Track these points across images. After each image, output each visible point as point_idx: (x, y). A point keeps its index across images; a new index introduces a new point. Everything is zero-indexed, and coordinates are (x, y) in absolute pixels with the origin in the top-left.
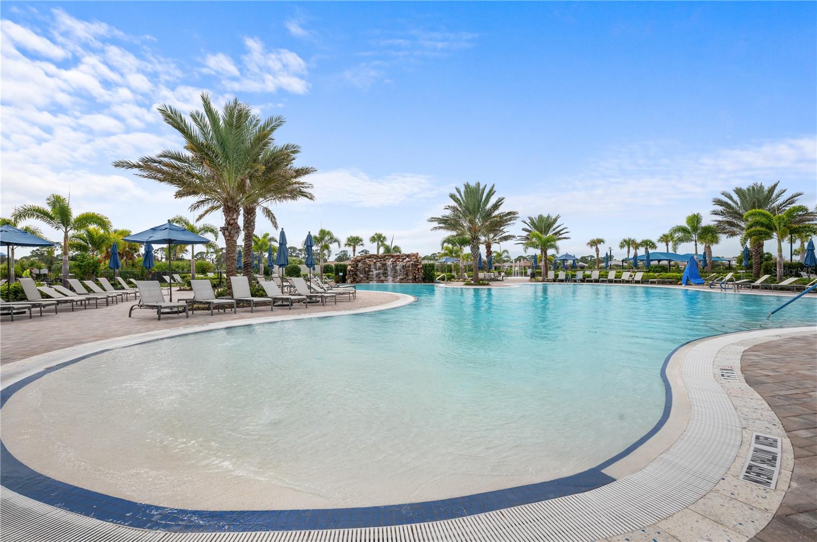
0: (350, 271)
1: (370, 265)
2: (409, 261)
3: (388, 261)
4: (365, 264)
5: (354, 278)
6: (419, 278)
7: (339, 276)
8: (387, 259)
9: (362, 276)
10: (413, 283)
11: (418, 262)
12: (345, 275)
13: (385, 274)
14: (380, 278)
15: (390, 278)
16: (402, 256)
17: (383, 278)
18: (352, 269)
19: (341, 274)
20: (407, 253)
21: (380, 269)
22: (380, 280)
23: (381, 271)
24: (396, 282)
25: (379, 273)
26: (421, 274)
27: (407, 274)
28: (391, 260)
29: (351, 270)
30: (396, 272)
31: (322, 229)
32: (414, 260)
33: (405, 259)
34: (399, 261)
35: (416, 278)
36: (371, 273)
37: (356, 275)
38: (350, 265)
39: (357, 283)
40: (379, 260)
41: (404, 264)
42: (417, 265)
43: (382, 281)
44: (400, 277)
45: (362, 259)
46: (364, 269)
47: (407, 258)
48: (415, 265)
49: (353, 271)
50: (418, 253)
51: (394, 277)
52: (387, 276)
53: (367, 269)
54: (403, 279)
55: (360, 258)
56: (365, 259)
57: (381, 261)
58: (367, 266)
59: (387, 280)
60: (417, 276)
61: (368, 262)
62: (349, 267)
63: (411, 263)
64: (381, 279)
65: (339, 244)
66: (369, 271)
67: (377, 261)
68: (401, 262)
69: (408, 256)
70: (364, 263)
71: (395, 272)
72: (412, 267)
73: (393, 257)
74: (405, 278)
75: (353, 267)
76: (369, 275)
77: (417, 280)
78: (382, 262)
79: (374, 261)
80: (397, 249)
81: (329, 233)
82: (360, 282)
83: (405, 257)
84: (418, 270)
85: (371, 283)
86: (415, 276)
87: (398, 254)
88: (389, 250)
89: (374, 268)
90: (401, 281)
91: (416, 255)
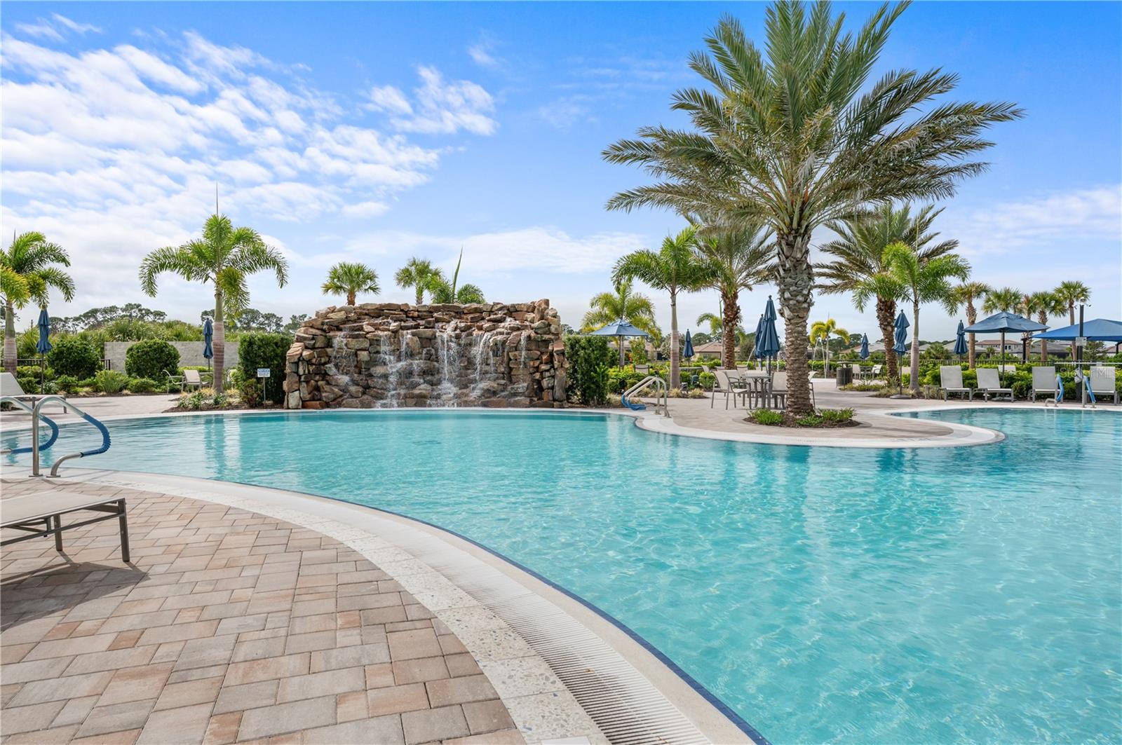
0: (297, 364)
1: (375, 342)
2: (518, 329)
3: (443, 329)
4: (357, 337)
5: (317, 388)
6: (552, 388)
7: (259, 380)
8: (437, 320)
9: (345, 379)
10: (532, 405)
11: (549, 332)
12: (279, 376)
13: (431, 374)
14: (415, 386)
15: (448, 388)
16: (491, 312)
17: (423, 388)
18: (306, 353)
19: (264, 373)
20: (507, 302)
21: (411, 355)
22: (413, 397)
23: (417, 364)
24: (467, 404)
25: (410, 374)
26: (561, 373)
27: (509, 375)
28: (453, 324)
29: (301, 358)
30: (470, 364)
31: (215, 218)
32: (536, 324)
33: (502, 320)
34: (480, 328)
35: (541, 389)
36: (379, 370)
37: (325, 375)
38: (300, 339)
39: (327, 405)
40: (411, 323)
41: (500, 338)
42: (547, 342)
43: (421, 400)
44: (484, 385)
45: (347, 320)
46: (356, 355)
47: (508, 319)
48: (540, 342)
49: (309, 362)
50: (547, 302)
51: (464, 383)
52: (439, 382)
53: (364, 355)
54: (494, 393)
55: (342, 315)
56: (359, 319)
57: (417, 327)
58: (366, 344)
59: (438, 397)
60: (545, 383)
61: (369, 328)
62: (295, 349)
63: (525, 333)
64: (417, 392)
65: (280, 271)
66: (373, 362)
67: (402, 328)
68: (489, 330)
69: (512, 311)
70: (356, 333)
71: (466, 368)
72: (528, 349)
73: (459, 314)
74: (504, 387)
75: (313, 348)
76: (371, 376)
77: (547, 396)
78: (421, 329)
79: (394, 325)
80: (469, 293)
81: (245, 237)
82: (336, 402)
83: (500, 315)
84: (550, 361)
85: (378, 409)
86: (539, 382)
87: (475, 305)
88: (447, 295)
89: (393, 352)
90: (490, 398)
91: (541, 309)
